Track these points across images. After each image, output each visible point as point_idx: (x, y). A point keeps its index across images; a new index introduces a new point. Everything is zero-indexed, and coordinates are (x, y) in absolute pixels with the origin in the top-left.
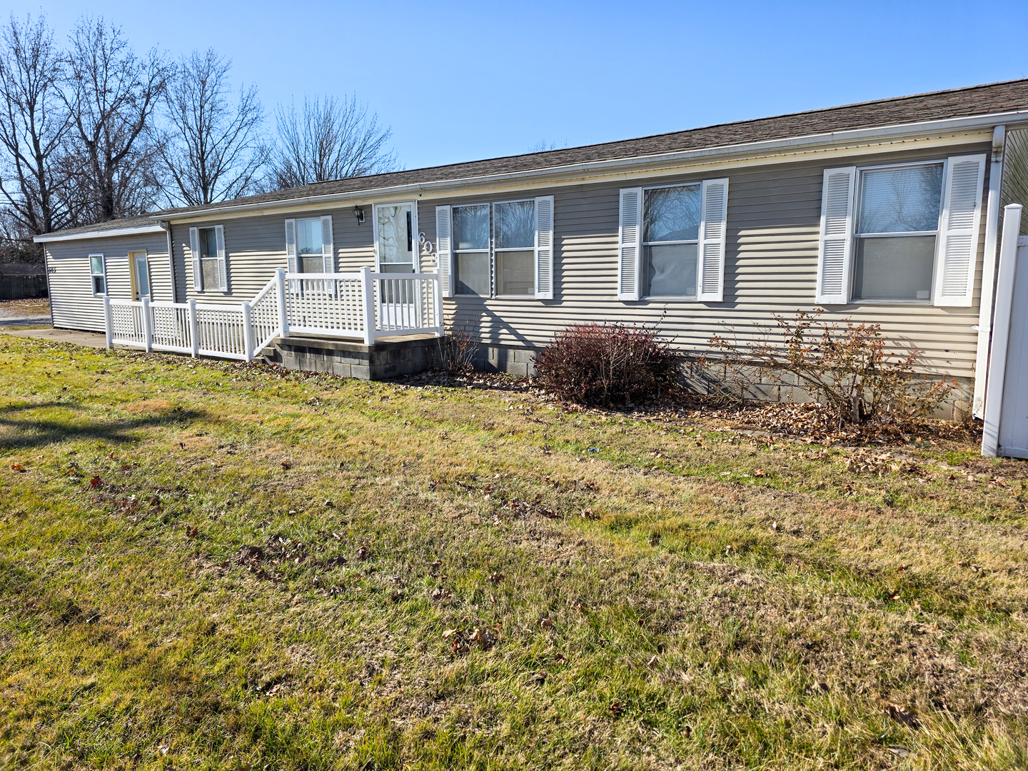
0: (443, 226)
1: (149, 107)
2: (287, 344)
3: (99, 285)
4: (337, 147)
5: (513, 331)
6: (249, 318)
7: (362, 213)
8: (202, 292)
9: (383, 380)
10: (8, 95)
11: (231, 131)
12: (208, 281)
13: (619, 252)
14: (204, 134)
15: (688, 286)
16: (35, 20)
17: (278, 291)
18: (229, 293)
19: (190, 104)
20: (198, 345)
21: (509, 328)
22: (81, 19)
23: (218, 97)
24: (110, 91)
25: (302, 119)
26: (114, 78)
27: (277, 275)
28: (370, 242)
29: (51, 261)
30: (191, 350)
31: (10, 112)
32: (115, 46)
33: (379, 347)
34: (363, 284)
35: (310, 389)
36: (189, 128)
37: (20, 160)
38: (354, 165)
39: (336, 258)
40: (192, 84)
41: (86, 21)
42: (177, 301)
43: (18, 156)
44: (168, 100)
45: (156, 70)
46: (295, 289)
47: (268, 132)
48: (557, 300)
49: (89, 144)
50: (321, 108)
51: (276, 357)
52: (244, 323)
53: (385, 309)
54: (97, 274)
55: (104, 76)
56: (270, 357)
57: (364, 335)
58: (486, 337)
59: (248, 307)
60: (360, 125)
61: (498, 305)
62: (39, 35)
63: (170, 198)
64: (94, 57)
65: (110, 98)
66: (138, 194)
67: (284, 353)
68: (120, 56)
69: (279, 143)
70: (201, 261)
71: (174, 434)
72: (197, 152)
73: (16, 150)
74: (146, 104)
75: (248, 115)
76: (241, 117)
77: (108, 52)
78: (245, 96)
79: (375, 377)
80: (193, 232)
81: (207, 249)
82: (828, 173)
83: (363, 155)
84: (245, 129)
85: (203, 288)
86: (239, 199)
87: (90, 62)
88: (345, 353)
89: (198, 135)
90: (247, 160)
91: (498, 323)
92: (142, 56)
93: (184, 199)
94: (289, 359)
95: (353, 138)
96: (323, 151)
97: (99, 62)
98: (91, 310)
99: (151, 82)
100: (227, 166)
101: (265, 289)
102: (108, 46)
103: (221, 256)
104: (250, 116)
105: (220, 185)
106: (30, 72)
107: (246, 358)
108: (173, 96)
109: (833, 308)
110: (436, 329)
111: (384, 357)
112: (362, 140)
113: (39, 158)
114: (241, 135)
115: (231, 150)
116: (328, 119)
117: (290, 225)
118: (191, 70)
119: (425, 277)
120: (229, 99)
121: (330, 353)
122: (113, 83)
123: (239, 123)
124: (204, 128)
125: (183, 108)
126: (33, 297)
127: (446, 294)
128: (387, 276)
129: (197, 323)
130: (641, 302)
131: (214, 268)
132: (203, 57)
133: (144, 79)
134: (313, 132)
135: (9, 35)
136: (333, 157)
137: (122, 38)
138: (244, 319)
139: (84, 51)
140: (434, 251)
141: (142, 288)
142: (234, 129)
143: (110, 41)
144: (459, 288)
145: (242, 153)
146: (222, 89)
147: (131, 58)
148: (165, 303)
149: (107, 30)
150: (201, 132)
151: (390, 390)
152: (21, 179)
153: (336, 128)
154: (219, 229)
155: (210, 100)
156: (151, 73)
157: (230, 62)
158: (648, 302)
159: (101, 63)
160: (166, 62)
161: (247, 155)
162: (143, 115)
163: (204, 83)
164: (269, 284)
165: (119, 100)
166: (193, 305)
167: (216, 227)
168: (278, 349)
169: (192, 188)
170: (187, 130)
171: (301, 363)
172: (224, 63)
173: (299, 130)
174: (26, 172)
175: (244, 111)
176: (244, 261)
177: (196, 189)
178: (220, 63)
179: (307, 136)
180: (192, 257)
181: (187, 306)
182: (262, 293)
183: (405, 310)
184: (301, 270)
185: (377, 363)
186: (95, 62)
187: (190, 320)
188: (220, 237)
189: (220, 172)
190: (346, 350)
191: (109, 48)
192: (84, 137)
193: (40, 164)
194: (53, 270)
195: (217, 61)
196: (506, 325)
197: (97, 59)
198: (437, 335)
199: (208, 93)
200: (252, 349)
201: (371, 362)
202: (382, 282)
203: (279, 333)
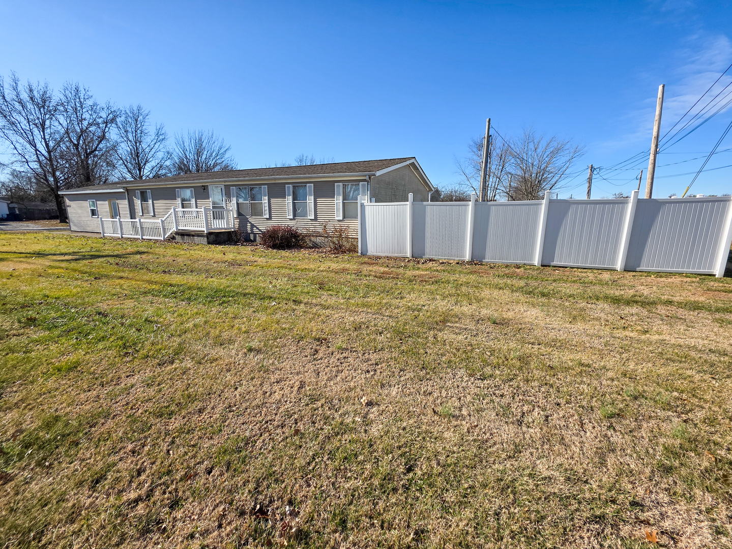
0: (233, 193)
1: (107, 129)
2: (177, 233)
3: (93, 213)
4: (205, 153)
5: (258, 228)
6: (163, 225)
7: (205, 188)
8: (143, 216)
9: (212, 244)
10: (28, 119)
11: (152, 143)
12: (145, 211)
13: (287, 204)
14: (138, 144)
15: (305, 215)
16: (42, 84)
17: (173, 214)
18: (154, 216)
19: (129, 129)
20: (143, 235)
21: (256, 227)
22: (66, 83)
23: (144, 127)
24: (85, 119)
25: (187, 140)
26: (86, 113)
27: (172, 209)
28: (208, 198)
29: (68, 202)
30: (140, 237)
31: (30, 128)
32: (86, 97)
33: (210, 234)
34: (203, 213)
35: (185, 246)
36: (130, 141)
37: (38, 152)
38: (214, 161)
39: (196, 204)
40: (130, 121)
41: (68, 84)
42: (131, 219)
43: (36, 150)
44: (118, 127)
45: (110, 112)
46: (180, 214)
47: (171, 144)
48: (270, 218)
49: (74, 145)
50: (197, 136)
51: (173, 238)
52: (161, 227)
53: (215, 221)
54: (92, 208)
55: (81, 112)
56: (171, 238)
57: (204, 229)
58: (249, 230)
59: (162, 220)
60: (216, 144)
61: (252, 220)
62: (45, 92)
63: (120, 173)
64: (75, 103)
65: (85, 123)
66: (102, 170)
67: (177, 236)
68: (89, 102)
69: (177, 150)
70: (141, 204)
71: (138, 256)
72: (135, 152)
73: (35, 147)
74: (106, 127)
75: (160, 136)
76: (156, 138)
77: (82, 100)
78: (158, 128)
79: (209, 243)
80: (138, 192)
81: (144, 199)
82: (336, 184)
83: (218, 157)
84: (159, 143)
85: (143, 214)
86: (157, 176)
87: (73, 105)
88: (199, 236)
89: (135, 144)
90: (160, 157)
91: (253, 226)
92: (102, 103)
93: (129, 174)
94: (178, 238)
95: (212, 150)
96: (199, 153)
97: (78, 105)
98: (93, 224)
99: (107, 117)
100: (150, 160)
101: (168, 214)
102: (82, 97)
103: (150, 202)
104: (161, 137)
105: (148, 167)
106: (41, 110)
107: (162, 239)
108: (119, 124)
109: (339, 221)
110: (232, 228)
111: (212, 237)
112: (217, 150)
113: (49, 152)
114: (157, 146)
115: (152, 153)
116: (200, 139)
117: (178, 191)
118: (129, 114)
119: (228, 211)
120: (150, 128)
121: (193, 236)
122: (86, 116)
123: (155, 141)
124: (138, 141)
125: (126, 131)
126: (48, 219)
127: (235, 216)
128: (215, 210)
129: (142, 228)
130: (294, 219)
131: (147, 207)
132: (135, 108)
133: (104, 115)
134: (193, 146)
135: (28, 91)
136: (204, 157)
137: (90, 93)
138: (161, 226)
139: (69, 99)
140: (231, 202)
141: (115, 213)
142: (153, 143)
143: (83, 95)
144: (239, 214)
145: (157, 154)
146: (146, 124)
147: (95, 104)
148: (126, 220)
149: (81, 89)
150: (136, 143)
151: (213, 246)
152: (39, 162)
153: (204, 144)
154: (149, 192)
155: (140, 129)
156: (107, 113)
157: (149, 112)
158: (295, 219)
159: (79, 105)
160: (115, 108)
161: (160, 155)
162: (104, 132)
163: (136, 120)
164: (169, 213)
165: (90, 125)
166: (140, 220)
167: (148, 191)
168: (174, 235)
169: (132, 168)
170: (129, 142)
171: (183, 240)
172: (146, 112)
173: (185, 145)
174: (42, 158)
175: (158, 135)
176: (160, 204)
177: (134, 168)
178: (145, 111)
179: (190, 147)
180: (138, 203)
181: (137, 220)
182: (166, 216)
183: (220, 222)
184: (183, 207)
185: (210, 239)
186: (75, 105)
187: (139, 226)
188: (149, 195)
189: (147, 161)
190: (199, 234)
191: (83, 97)
192: (71, 141)
193: (50, 155)
194: (69, 206)
195: (143, 110)
196: (255, 227)
197: (77, 103)
198: (233, 230)
199: (139, 126)
200: (165, 235)
201: (208, 238)
202: (213, 212)
203: (174, 229)
